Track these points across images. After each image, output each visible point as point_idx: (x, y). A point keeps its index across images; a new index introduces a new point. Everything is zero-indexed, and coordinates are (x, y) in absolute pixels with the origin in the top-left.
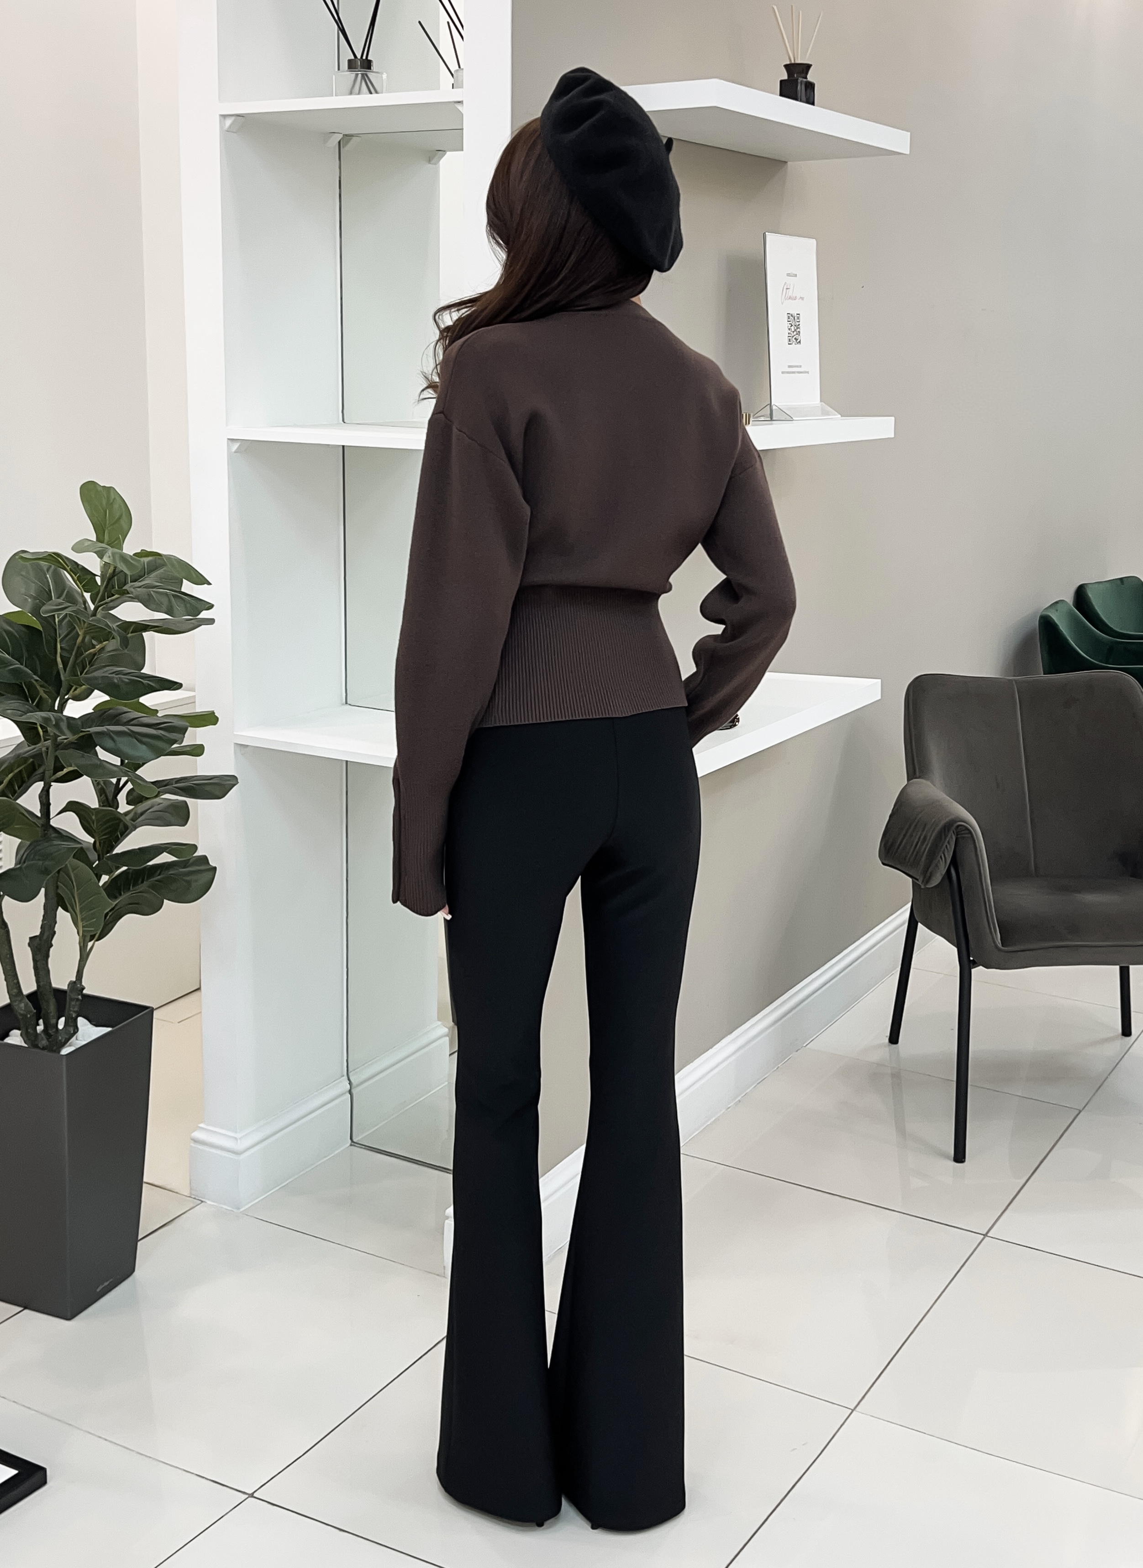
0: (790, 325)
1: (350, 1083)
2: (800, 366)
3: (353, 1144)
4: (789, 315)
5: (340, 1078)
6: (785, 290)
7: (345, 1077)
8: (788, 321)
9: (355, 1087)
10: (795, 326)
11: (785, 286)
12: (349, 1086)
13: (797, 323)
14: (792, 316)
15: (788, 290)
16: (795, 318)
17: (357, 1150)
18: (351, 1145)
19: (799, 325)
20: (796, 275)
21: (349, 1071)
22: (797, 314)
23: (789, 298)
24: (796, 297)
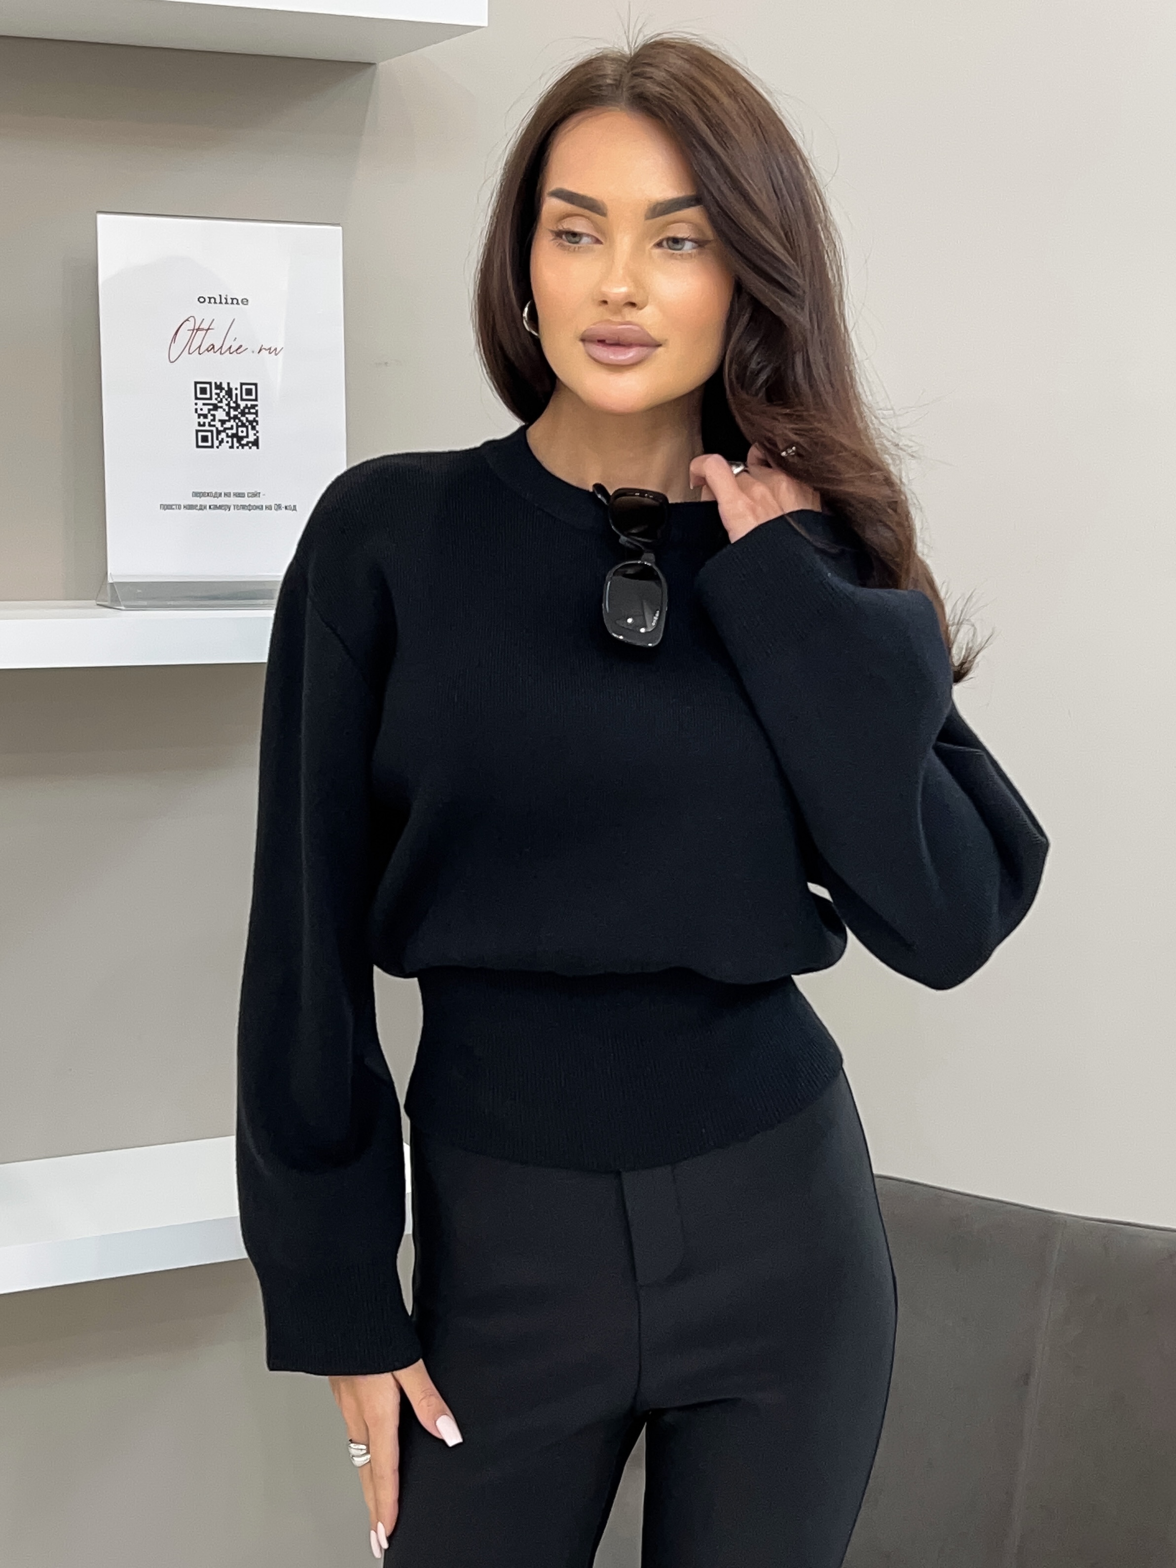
0: (211, 407)
2: (255, 495)
4: (199, 386)
6: (184, 335)
8: (197, 398)
10: (235, 409)
13: (243, 404)
14: (219, 387)
15: (201, 334)
16: (234, 392)
19: (253, 407)
20: (245, 301)
22: (242, 384)
23: (208, 350)
24: (241, 346)
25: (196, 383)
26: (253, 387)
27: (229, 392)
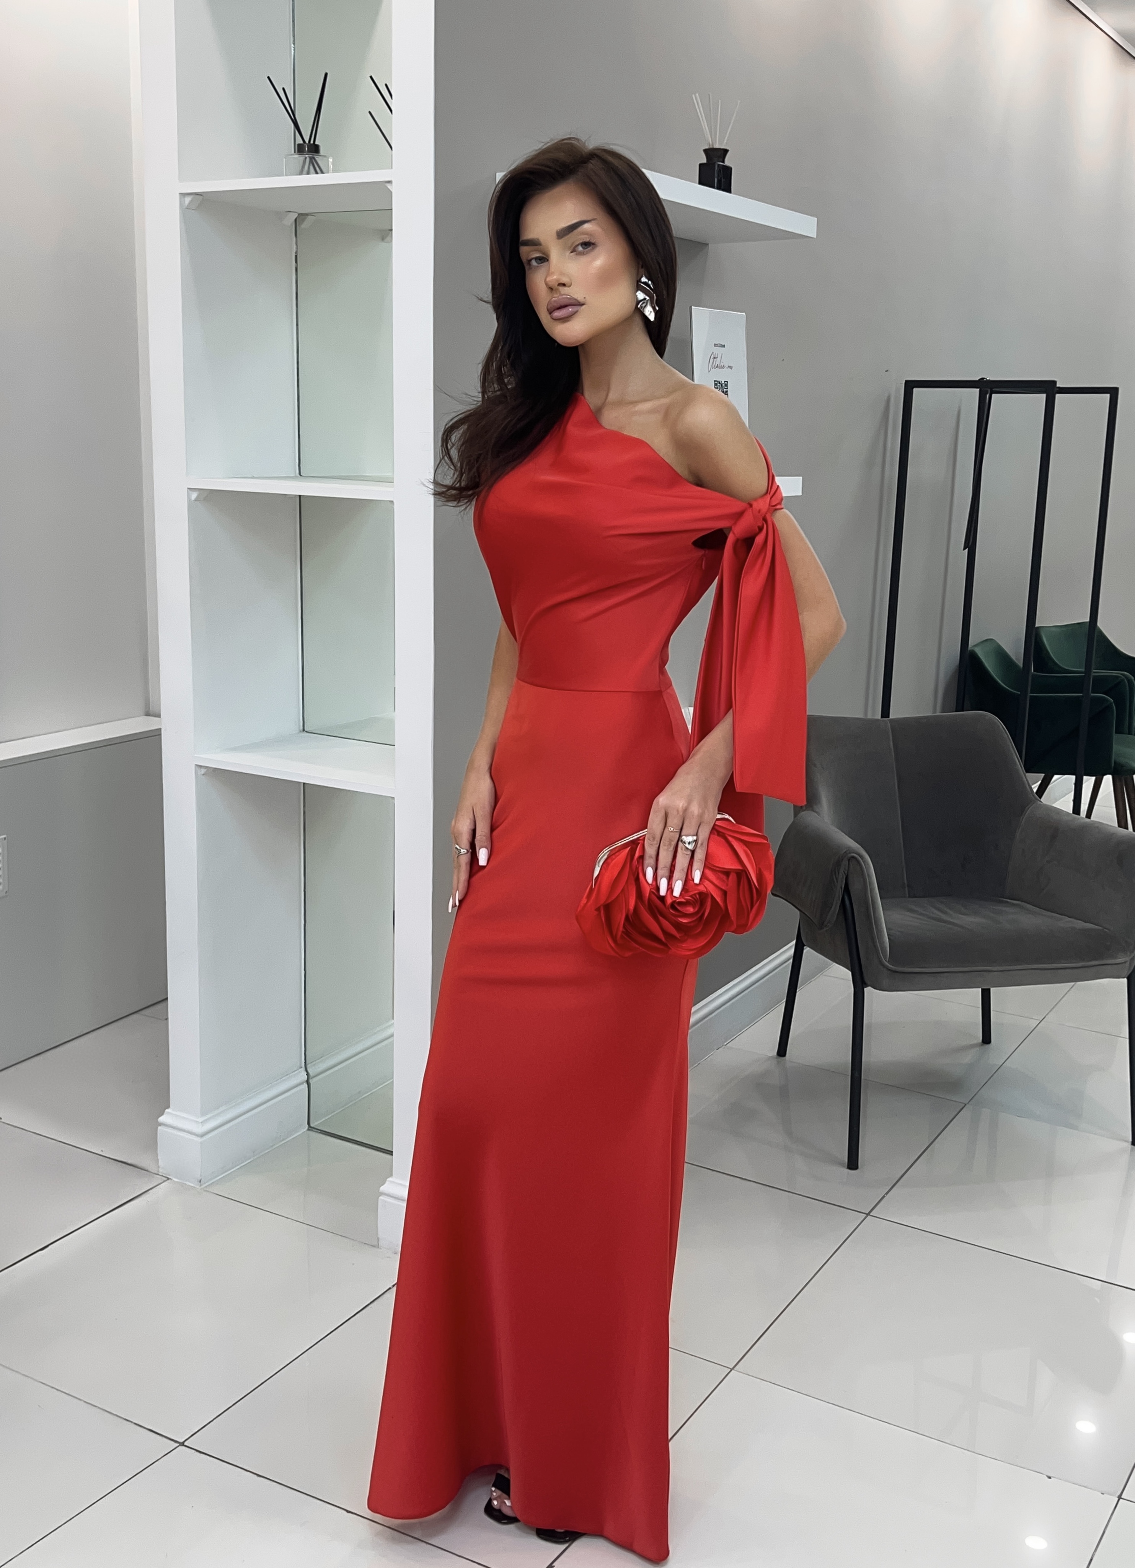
1: (308, 1074)
3: (310, 1128)
5: (298, 1069)
6: (712, 360)
7: (303, 1068)
9: (312, 1078)
11: (712, 357)
12: (306, 1076)
13: (725, 390)
14: (720, 383)
15: (715, 359)
17: (313, 1134)
18: (308, 1130)
20: (724, 346)
21: (307, 1063)
22: (725, 382)
23: (717, 367)
24: (724, 366)
25: (715, 381)
26: (726, 383)
27: (722, 386)
